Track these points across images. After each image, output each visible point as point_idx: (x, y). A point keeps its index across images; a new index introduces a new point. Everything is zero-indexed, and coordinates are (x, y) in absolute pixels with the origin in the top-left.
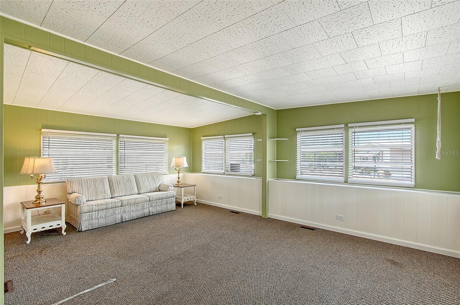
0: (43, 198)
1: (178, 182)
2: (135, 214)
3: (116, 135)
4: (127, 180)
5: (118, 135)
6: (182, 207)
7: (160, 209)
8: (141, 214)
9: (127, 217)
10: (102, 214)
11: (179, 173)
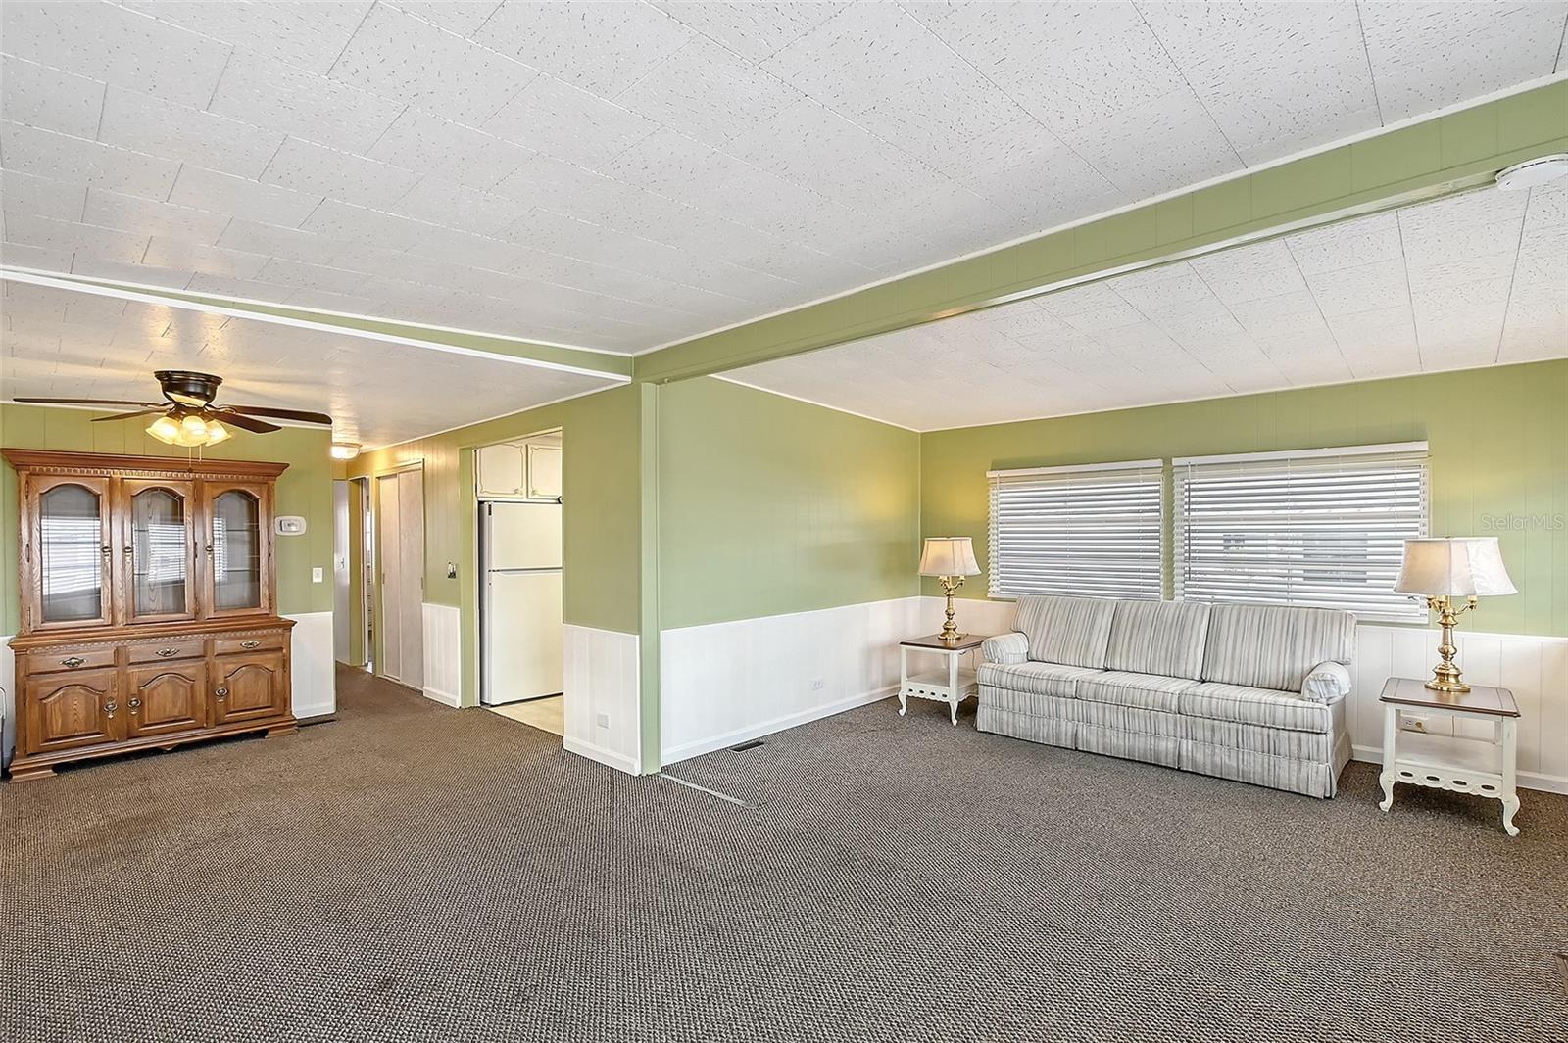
0: (954, 629)
1: (1442, 675)
2: (1121, 743)
3: (1159, 463)
4: (1170, 621)
5: (1167, 461)
6: (1386, 804)
7: (1235, 765)
8: (1145, 750)
9: (1092, 739)
10: (1023, 700)
11: (1445, 625)
